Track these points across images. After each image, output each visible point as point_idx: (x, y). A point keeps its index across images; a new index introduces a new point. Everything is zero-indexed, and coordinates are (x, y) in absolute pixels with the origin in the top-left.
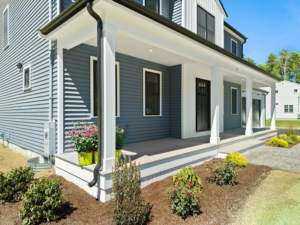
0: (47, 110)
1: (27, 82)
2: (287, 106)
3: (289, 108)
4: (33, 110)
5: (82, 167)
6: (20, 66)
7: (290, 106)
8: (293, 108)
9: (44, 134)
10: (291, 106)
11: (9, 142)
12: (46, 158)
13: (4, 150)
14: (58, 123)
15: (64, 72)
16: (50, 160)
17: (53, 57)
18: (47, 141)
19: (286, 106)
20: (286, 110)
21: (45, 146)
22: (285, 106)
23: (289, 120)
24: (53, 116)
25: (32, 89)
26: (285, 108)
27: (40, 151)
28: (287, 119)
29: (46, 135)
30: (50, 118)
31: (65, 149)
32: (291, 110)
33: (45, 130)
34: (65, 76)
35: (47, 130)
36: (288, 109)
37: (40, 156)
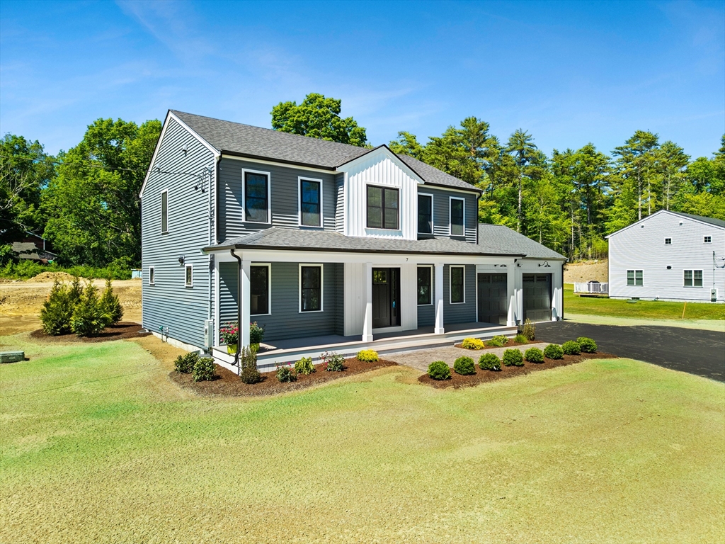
0: (206, 309)
1: (189, 278)
2: (691, 271)
3: (693, 278)
4: (194, 308)
5: (229, 354)
6: (182, 261)
7: (695, 271)
8: (701, 276)
9: (204, 330)
10: (699, 273)
11: (167, 337)
12: (206, 352)
13: (164, 344)
14: (215, 321)
15: (220, 280)
16: (209, 351)
17: (212, 267)
18: (206, 336)
19: (687, 273)
20: (688, 282)
21: (205, 340)
22: (686, 271)
23: (693, 301)
24: (211, 316)
25: (194, 288)
26: (685, 276)
27: (201, 345)
28: (690, 301)
29: (206, 331)
30: (209, 317)
31: (220, 343)
32: (699, 282)
33: (206, 327)
34: (220, 284)
35: (207, 327)
36: (691, 280)
37: (201, 350)
